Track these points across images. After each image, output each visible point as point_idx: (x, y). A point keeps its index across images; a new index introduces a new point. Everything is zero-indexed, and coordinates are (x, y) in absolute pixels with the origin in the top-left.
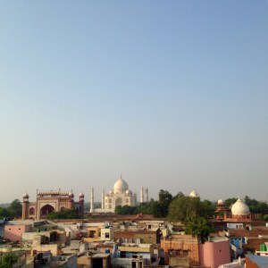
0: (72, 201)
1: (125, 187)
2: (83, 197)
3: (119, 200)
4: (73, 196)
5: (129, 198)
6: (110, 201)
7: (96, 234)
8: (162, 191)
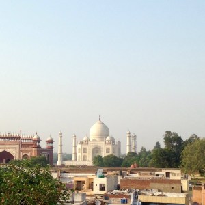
0: (39, 147)
1: (105, 132)
2: (51, 142)
3: (96, 149)
4: (38, 140)
5: (110, 147)
6: (85, 151)
7: (85, 186)
8: (168, 132)
